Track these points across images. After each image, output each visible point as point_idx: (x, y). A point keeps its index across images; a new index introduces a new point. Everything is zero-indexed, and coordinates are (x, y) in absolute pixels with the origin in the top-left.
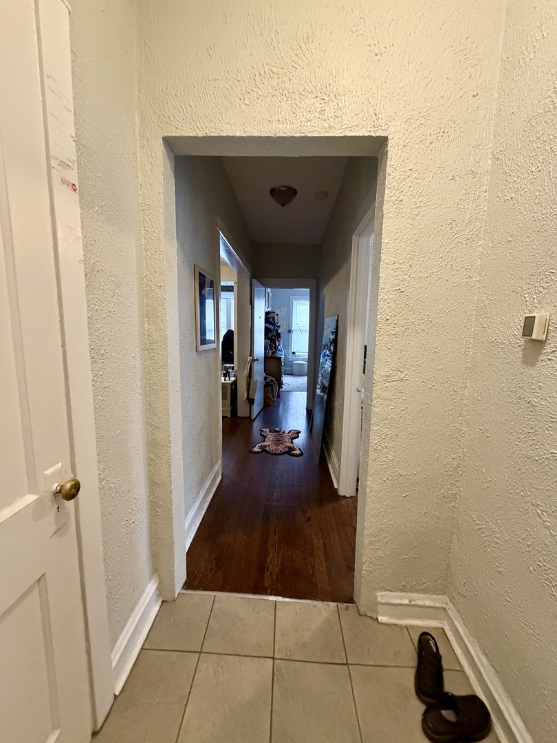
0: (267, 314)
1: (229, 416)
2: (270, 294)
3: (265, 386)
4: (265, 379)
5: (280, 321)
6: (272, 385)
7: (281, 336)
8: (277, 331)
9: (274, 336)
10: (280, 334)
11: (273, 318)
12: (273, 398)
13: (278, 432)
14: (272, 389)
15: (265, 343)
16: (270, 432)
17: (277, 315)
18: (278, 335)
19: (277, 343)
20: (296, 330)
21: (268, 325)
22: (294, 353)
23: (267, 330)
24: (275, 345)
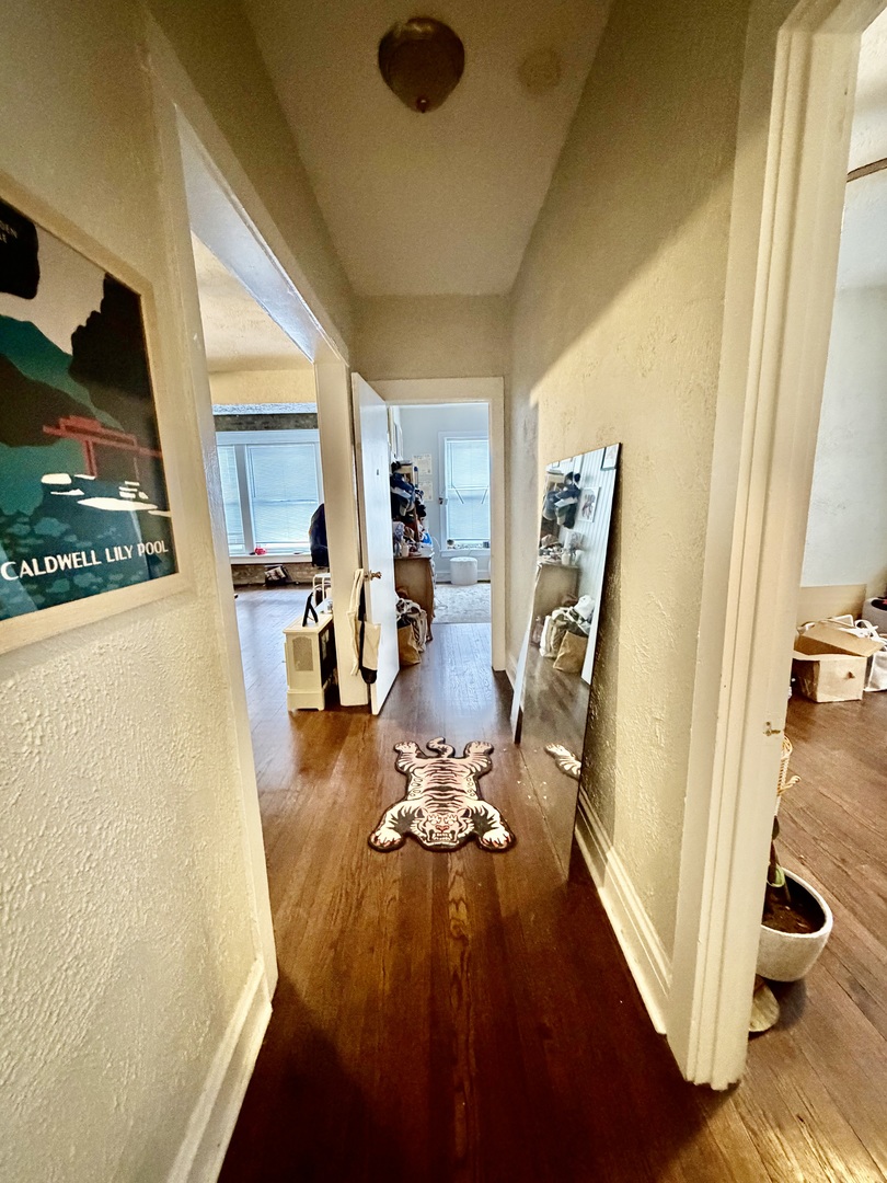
0: (395, 467)
1: (321, 707)
2: (399, 429)
3: (400, 624)
4: (400, 607)
5: (422, 481)
6: (412, 620)
7: (426, 511)
8: (417, 502)
9: (412, 512)
10: (423, 507)
11: (408, 476)
12: (419, 644)
13: (439, 753)
14: (416, 627)
15: (395, 530)
16: (420, 755)
17: (416, 469)
18: (421, 511)
19: (419, 526)
20: (453, 499)
21: (398, 491)
22: (450, 542)
23: (397, 502)
24: (415, 529)
